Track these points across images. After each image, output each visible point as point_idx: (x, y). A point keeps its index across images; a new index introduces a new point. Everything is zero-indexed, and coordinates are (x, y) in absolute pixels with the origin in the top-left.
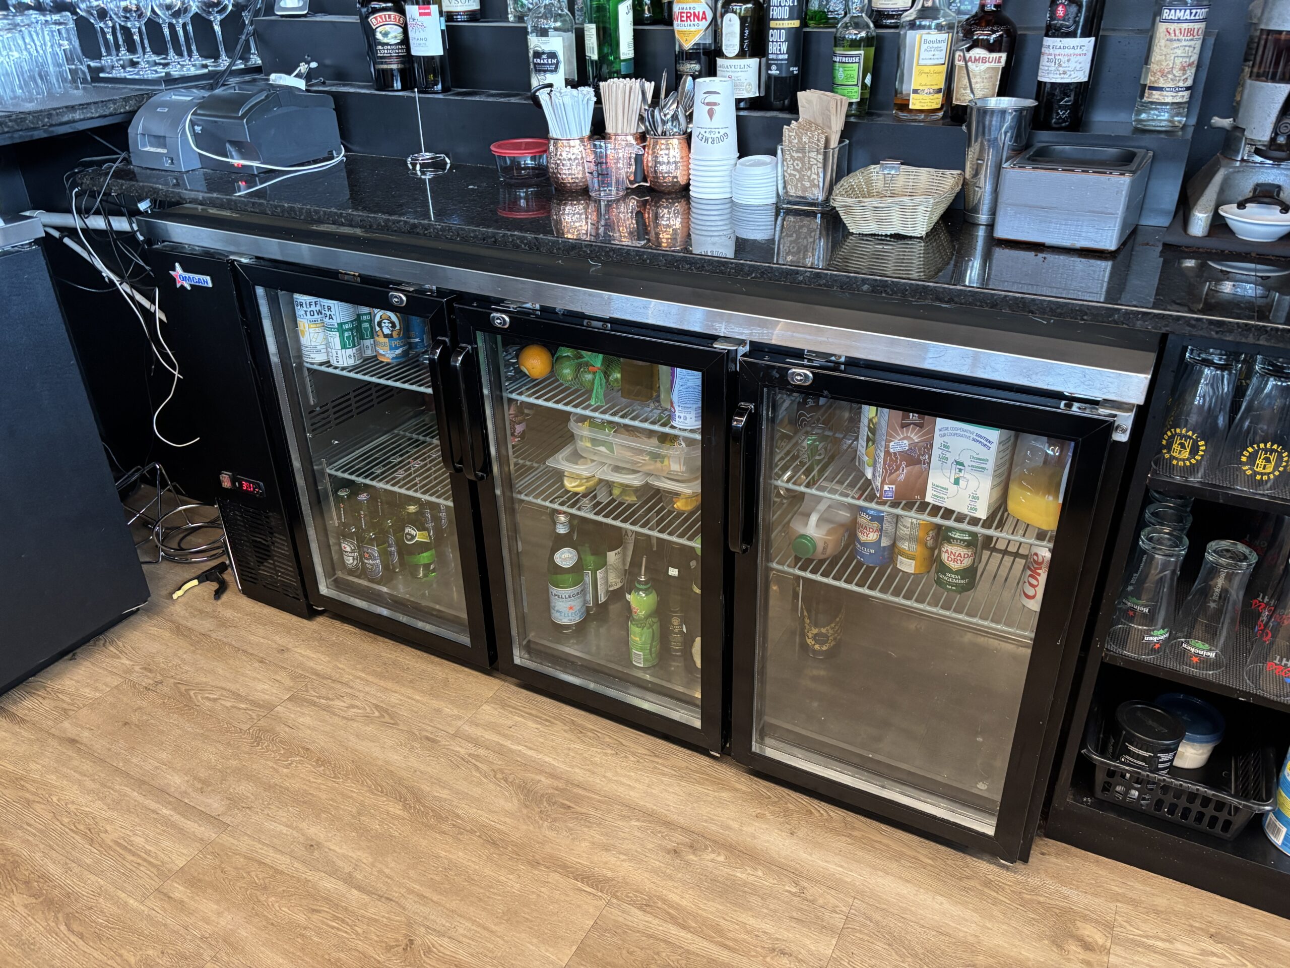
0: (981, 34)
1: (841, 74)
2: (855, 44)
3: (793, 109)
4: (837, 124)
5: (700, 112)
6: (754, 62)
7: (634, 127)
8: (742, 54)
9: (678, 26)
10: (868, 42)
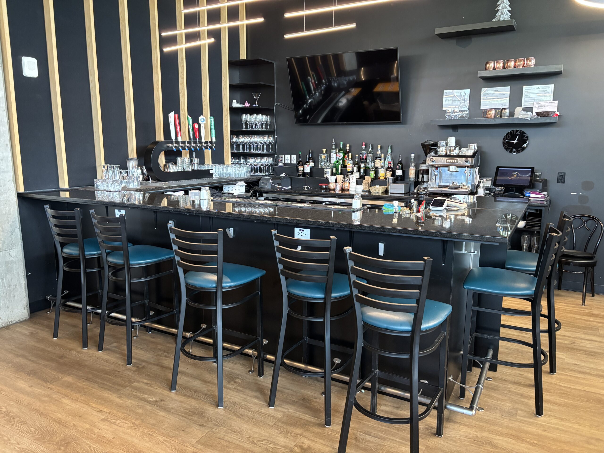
0: (389, 170)
1: (371, 174)
2: (372, 171)
3: (364, 179)
4: (370, 180)
5: (351, 179)
6: (358, 173)
7: (341, 181)
8: (357, 172)
9: (347, 168)
10: (374, 171)
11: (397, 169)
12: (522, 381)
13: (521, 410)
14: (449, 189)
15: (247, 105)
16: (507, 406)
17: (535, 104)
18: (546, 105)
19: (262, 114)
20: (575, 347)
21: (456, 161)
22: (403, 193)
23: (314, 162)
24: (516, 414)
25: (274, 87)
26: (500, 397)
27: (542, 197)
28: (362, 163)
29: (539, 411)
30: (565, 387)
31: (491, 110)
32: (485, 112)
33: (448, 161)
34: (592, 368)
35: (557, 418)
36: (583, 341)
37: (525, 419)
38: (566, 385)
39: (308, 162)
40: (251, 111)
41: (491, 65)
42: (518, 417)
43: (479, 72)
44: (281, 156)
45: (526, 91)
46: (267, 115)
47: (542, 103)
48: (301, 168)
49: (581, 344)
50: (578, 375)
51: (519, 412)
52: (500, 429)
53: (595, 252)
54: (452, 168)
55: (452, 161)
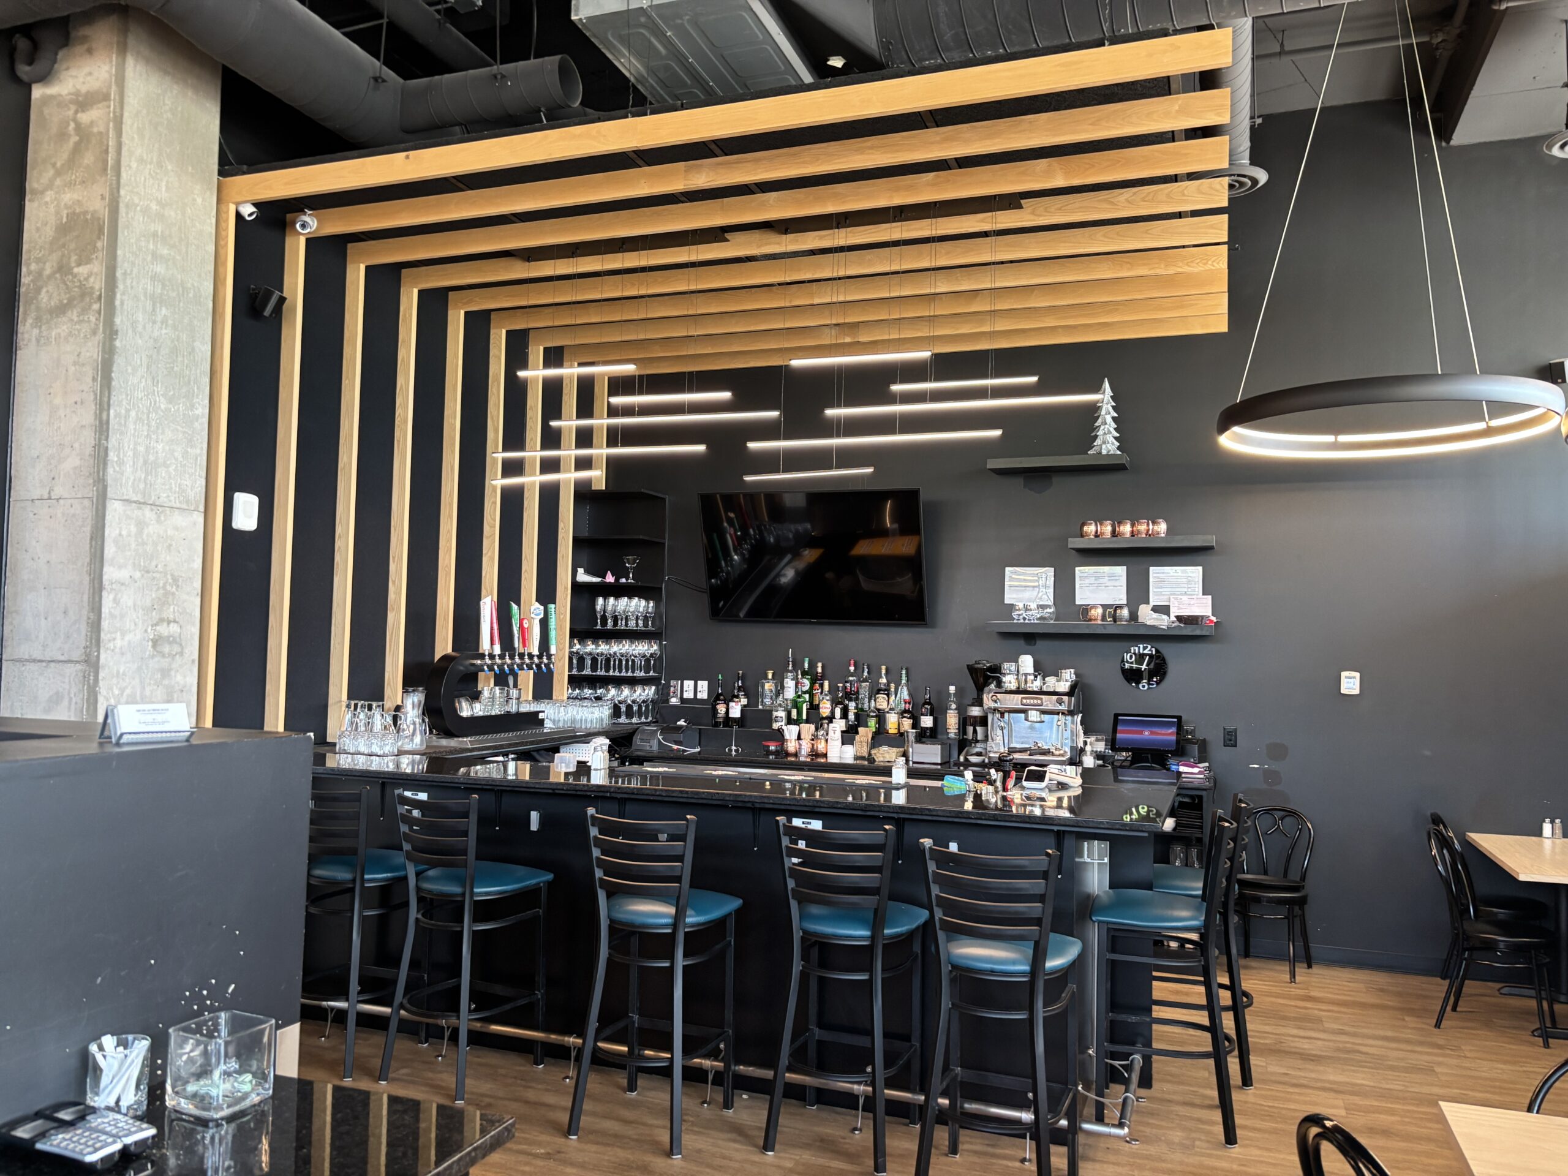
0: (906, 715)
1: (869, 724)
2: (873, 717)
3: (857, 733)
4: (870, 736)
5: (831, 733)
6: (844, 721)
7: (810, 737)
8: (841, 718)
9: (821, 710)
10: (876, 716)
11: (923, 715)
12: (1197, 1101)
13: (1200, 1140)
14: (1030, 755)
15: (610, 578)
16: (1177, 1136)
17: (1172, 600)
18: (1192, 602)
19: (640, 597)
20: (1282, 1049)
21: (1039, 702)
22: (939, 762)
23: (747, 696)
24: (1194, 1146)
25: (664, 544)
26: (1163, 1123)
27: (1200, 773)
28: (850, 700)
29: (1230, 1138)
30: (1269, 1106)
31: (1094, 606)
32: (1085, 609)
33: (1024, 701)
34: (1314, 1079)
35: (1260, 1148)
36: (1297, 1039)
37: (1208, 1152)
38: (1270, 1104)
39: (737, 697)
40: (617, 591)
41: (1090, 529)
42: (1196, 1149)
43: (1070, 539)
44: (673, 683)
45: (1155, 575)
46: (647, 599)
47: (1185, 598)
48: (721, 709)
49: (1292, 1044)
50: (1291, 1090)
51: (1197, 1143)
52: (1170, 1166)
53: (1303, 878)
54: (1034, 715)
55: (1032, 701)
